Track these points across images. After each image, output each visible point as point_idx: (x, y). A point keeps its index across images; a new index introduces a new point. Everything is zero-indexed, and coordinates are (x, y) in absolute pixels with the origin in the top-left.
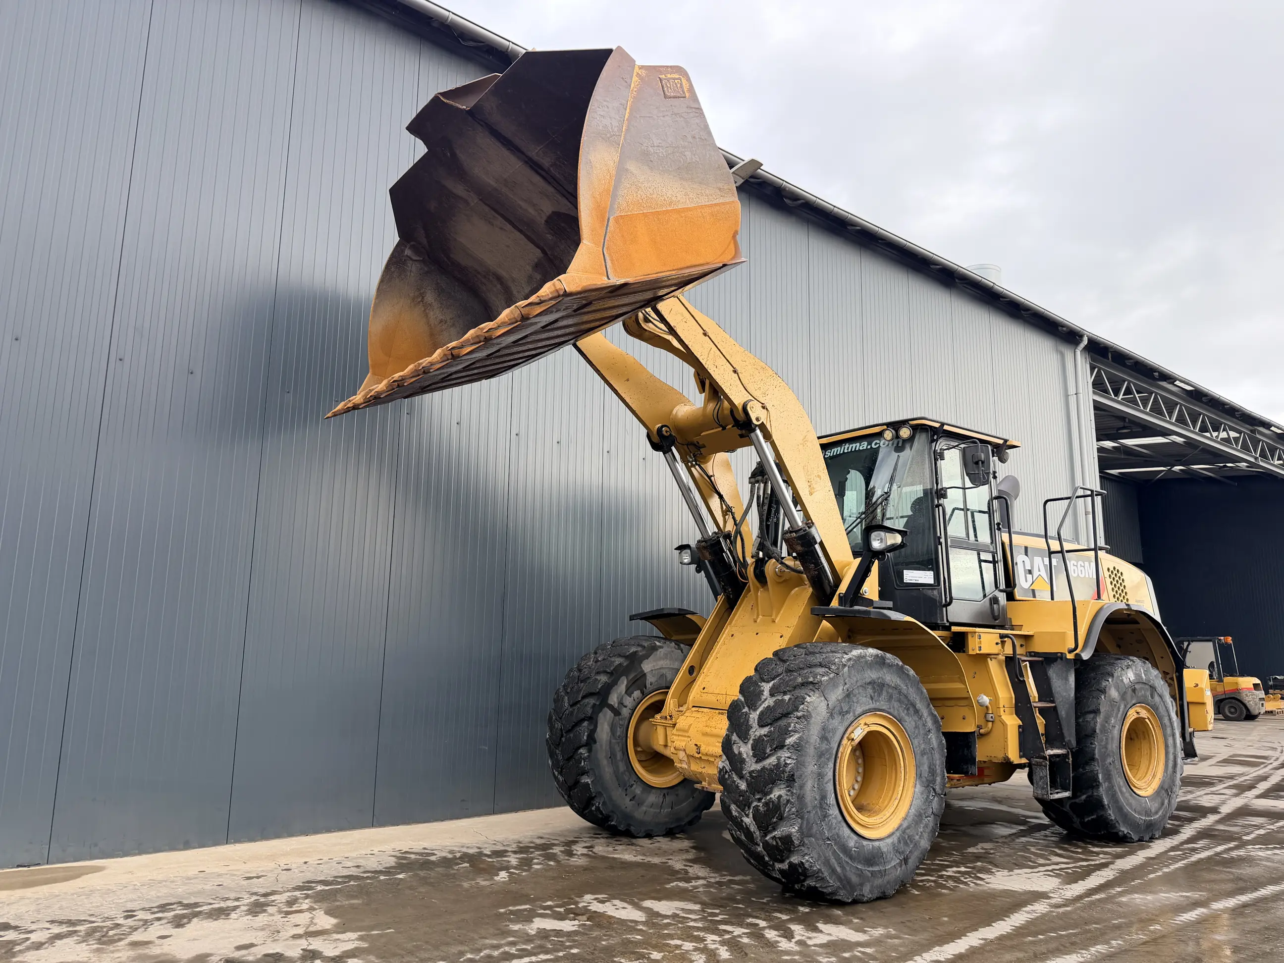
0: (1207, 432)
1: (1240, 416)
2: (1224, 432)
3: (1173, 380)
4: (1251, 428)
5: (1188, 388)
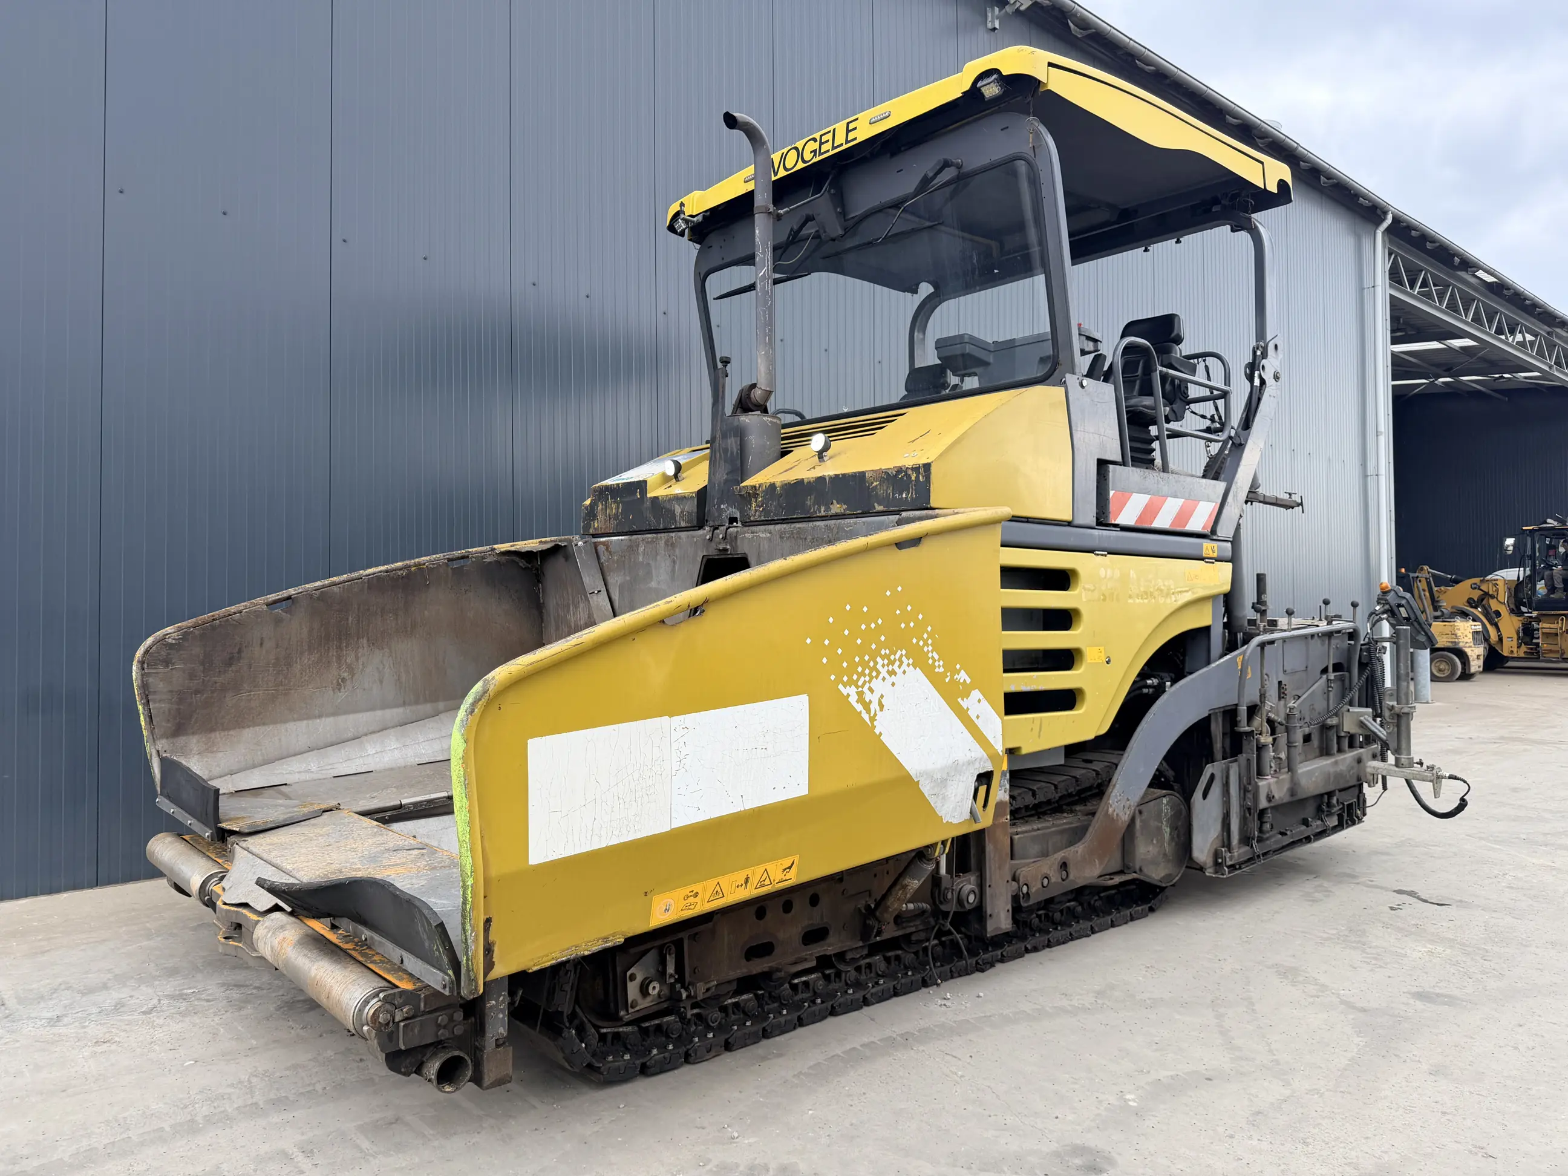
0: (1502, 334)
1: (1539, 314)
2: (1520, 335)
3: (1476, 269)
4: (1549, 329)
5: (1490, 279)
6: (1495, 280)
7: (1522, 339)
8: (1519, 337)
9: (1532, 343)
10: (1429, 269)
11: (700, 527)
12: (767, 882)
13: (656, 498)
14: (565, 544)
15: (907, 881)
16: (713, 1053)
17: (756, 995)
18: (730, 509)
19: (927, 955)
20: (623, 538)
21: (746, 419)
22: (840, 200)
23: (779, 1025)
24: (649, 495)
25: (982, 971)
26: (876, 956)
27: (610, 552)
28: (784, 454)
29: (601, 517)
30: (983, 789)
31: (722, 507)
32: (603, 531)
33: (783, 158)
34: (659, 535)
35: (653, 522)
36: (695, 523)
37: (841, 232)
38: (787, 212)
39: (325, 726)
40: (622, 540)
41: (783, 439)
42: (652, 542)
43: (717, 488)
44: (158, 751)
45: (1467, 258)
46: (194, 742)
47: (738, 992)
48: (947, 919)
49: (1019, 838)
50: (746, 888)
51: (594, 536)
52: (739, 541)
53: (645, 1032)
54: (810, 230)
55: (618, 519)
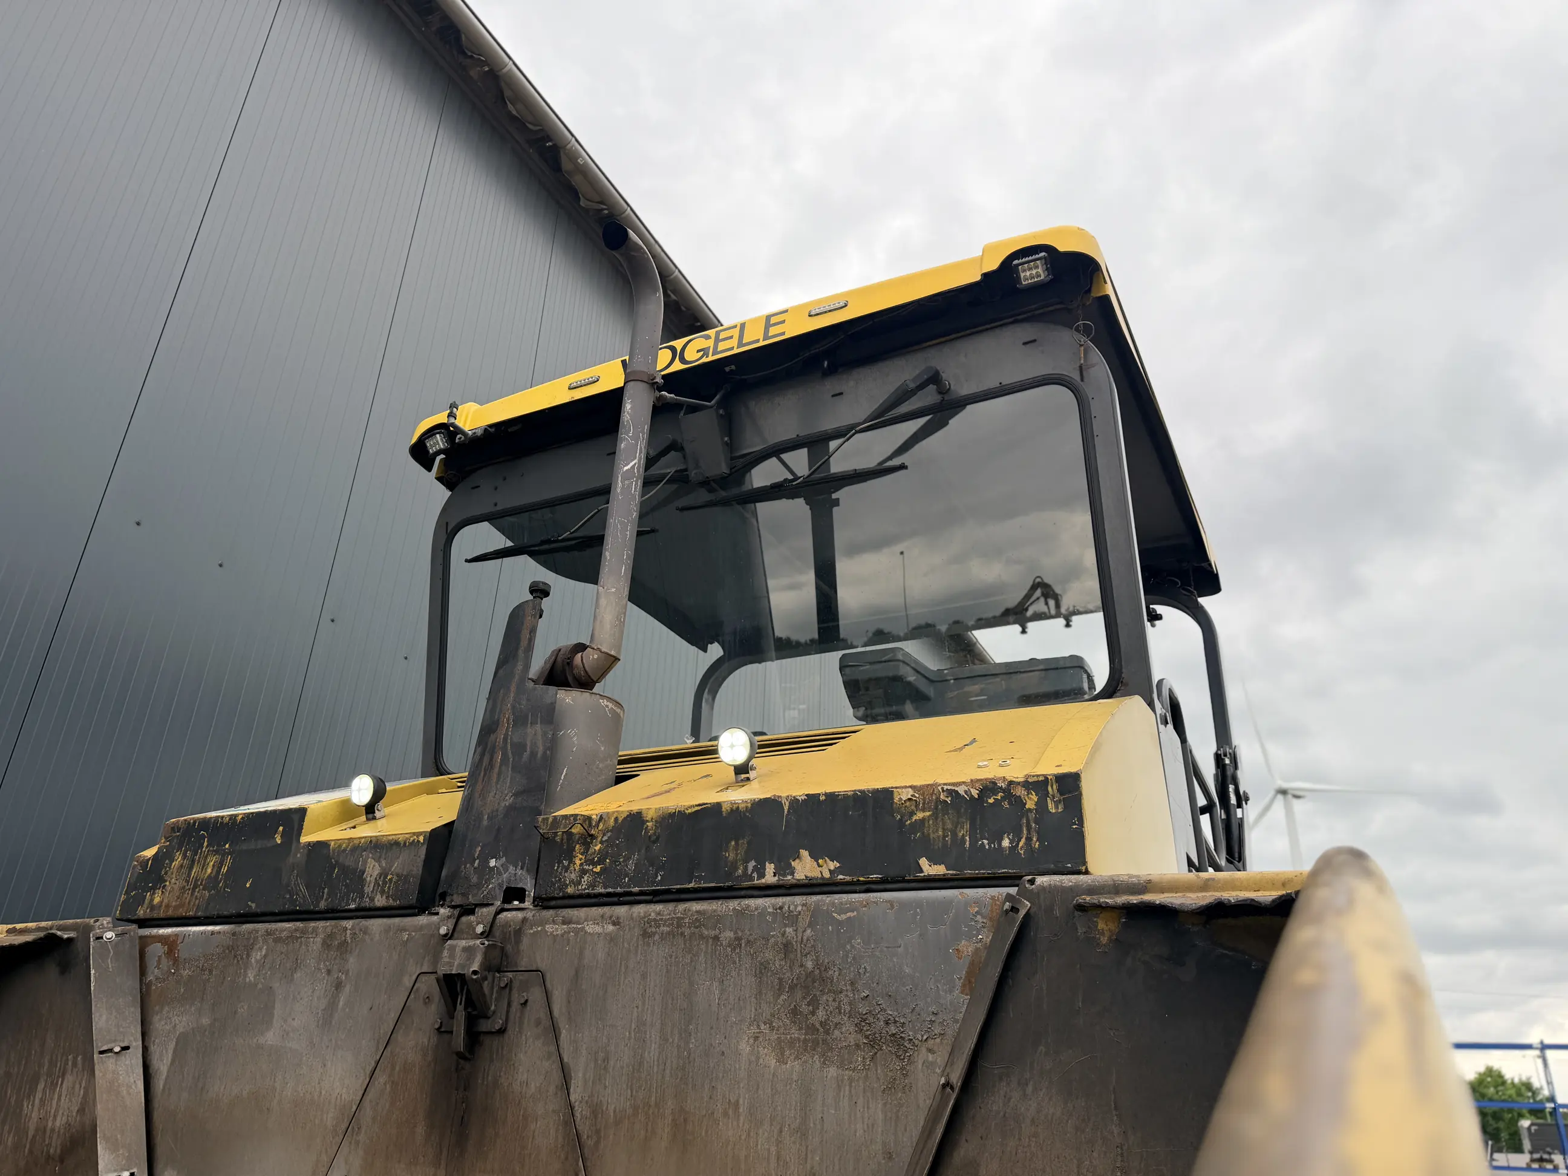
11: (423, 905)
13: (322, 845)
14: (72, 935)
18: (511, 869)
20: (217, 928)
24: (304, 839)
27: (176, 961)
29: (173, 882)
31: (492, 863)
32: (170, 913)
34: (312, 924)
35: (303, 897)
36: (412, 899)
40: (213, 933)
42: (292, 938)
43: (485, 823)
51: (143, 923)
52: (525, 941)
55: (215, 887)
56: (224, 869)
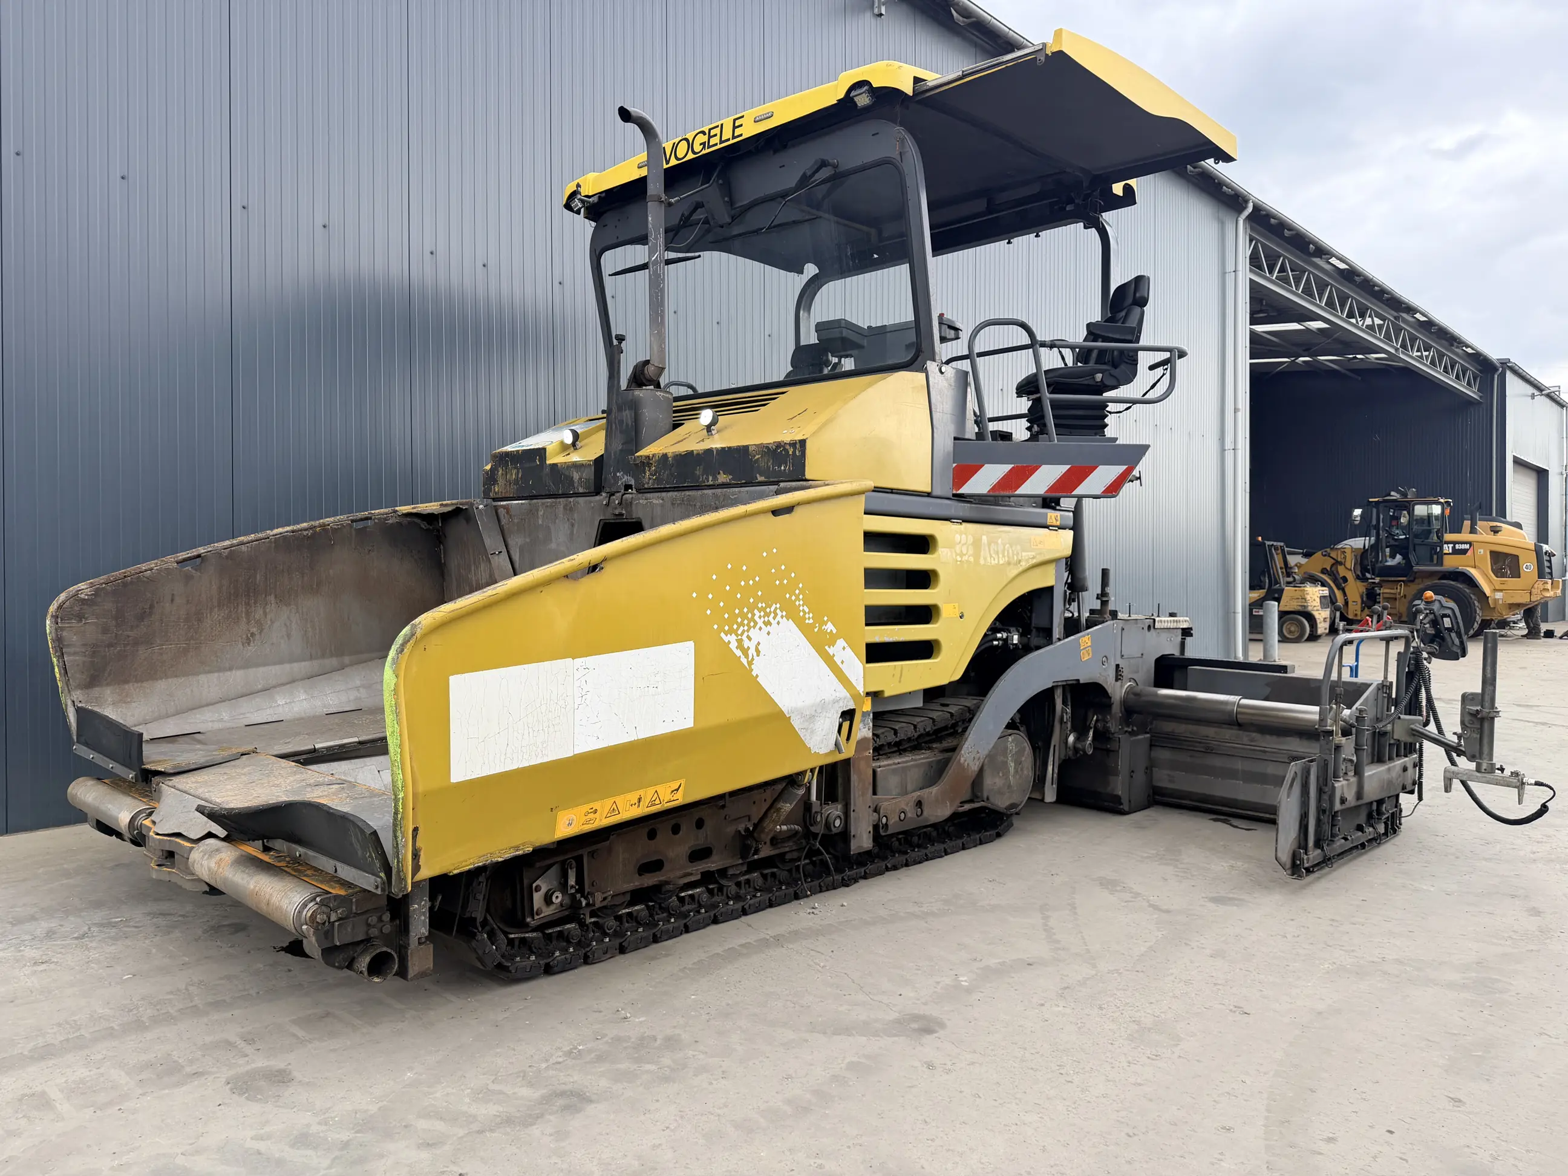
0: (1353, 318)
1: (1388, 300)
2: (1370, 319)
3: (1329, 256)
4: (1396, 314)
5: (1342, 266)
6: (1347, 267)
7: (1371, 323)
8: (1368, 321)
9: (1380, 327)
10: (1287, 256)
11: (597, 493)
12: (657, 802)
13: (555, 465)
14: (466, 507)
15: (781, 804)
16: (608, 956)
17: (648, 907)
18: (625, 476)
19: (799, 873)
20: (523, 502)
21: (639, 393)
22: (728, 190)
23: (668, 931)
24: (548, 462)
25: (848, 886)
26: (754, 873)
27: (511, 516)
28: (676, 426)
29: (501, 481)
30: (846, 725)
31: (618, 474)
32: (503, 495)
33: (675, 147)
34: (558, 500)
35: (553, 489)
36: (592, 489)
37: (729, 220)
38: (678, 201)
39: (237, 678)
40: (522, 504)
41: (675, 412)
42: (552, 506)
43: (613, 457)
44: (73, 702)
45: (1321, 245)
46: (108, 693)
47: (631, 904)
48: (816, 839)
49: (881, 771)
50: (639, 806)
51: (494, 500)
52: (634, 507)
53: (548, 938)
54: (700, 215)
55: (518, 484)
56: (520, 476)
